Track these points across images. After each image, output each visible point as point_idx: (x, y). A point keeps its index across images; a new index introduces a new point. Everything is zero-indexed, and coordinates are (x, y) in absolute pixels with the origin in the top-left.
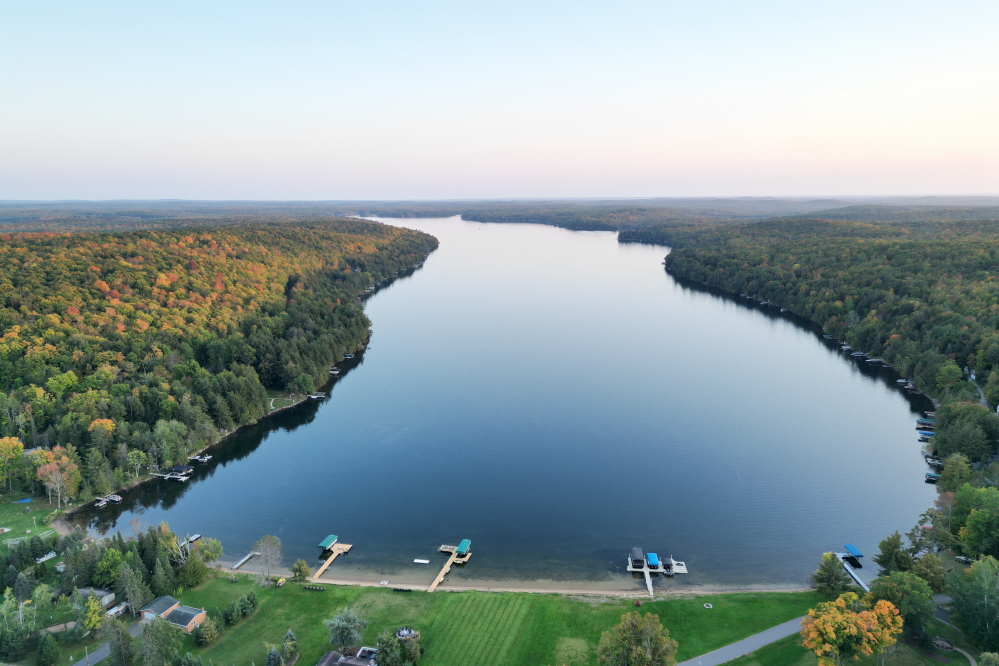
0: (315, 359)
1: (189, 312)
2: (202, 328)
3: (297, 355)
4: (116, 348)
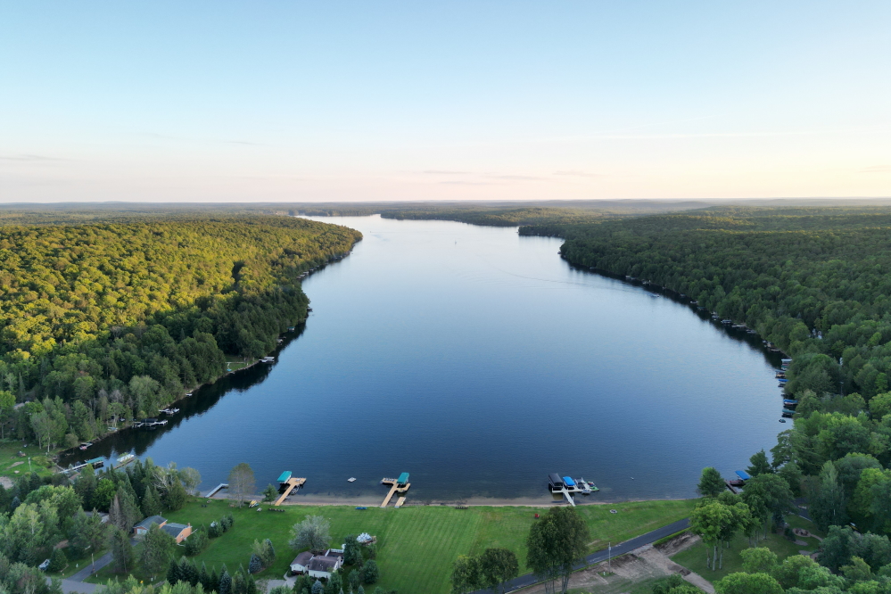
0: (265, 329)
1: (151, 290)
3: (249, 324)
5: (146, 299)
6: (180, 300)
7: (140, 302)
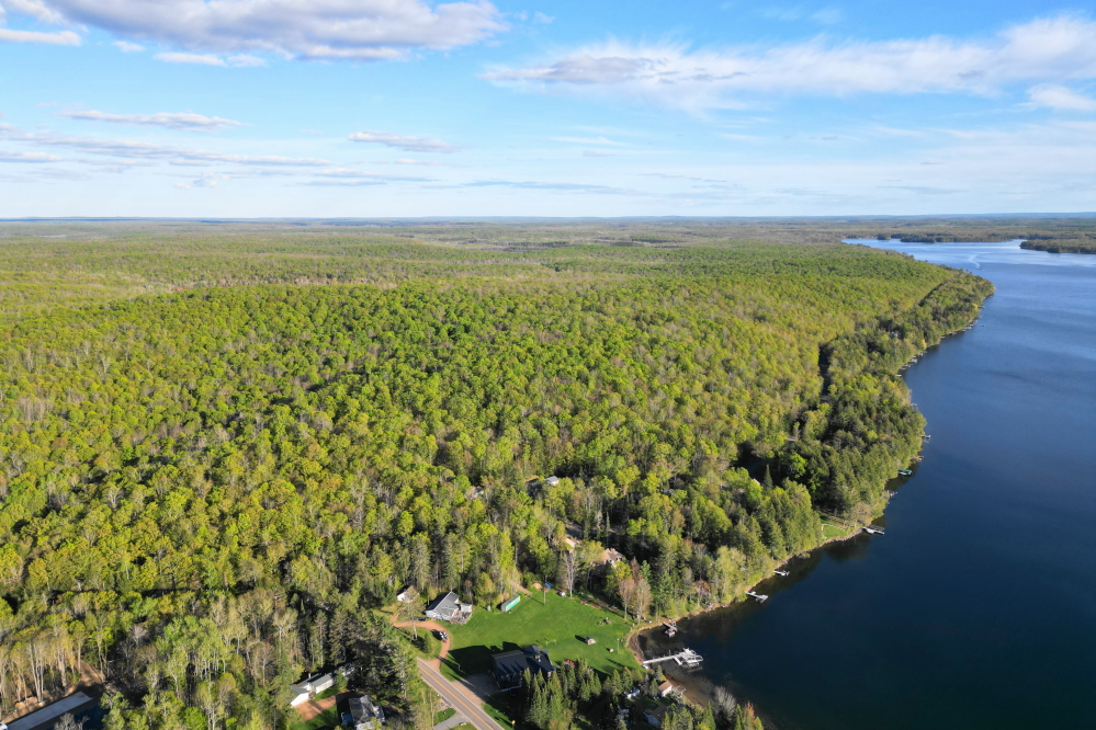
0: (871, 479)
1: (730, 398)
2: (744, 422)
3: (852, 475)
4: (669, 439)
5: (723, 413)
6: (763, 416)
7: (719, 418)
